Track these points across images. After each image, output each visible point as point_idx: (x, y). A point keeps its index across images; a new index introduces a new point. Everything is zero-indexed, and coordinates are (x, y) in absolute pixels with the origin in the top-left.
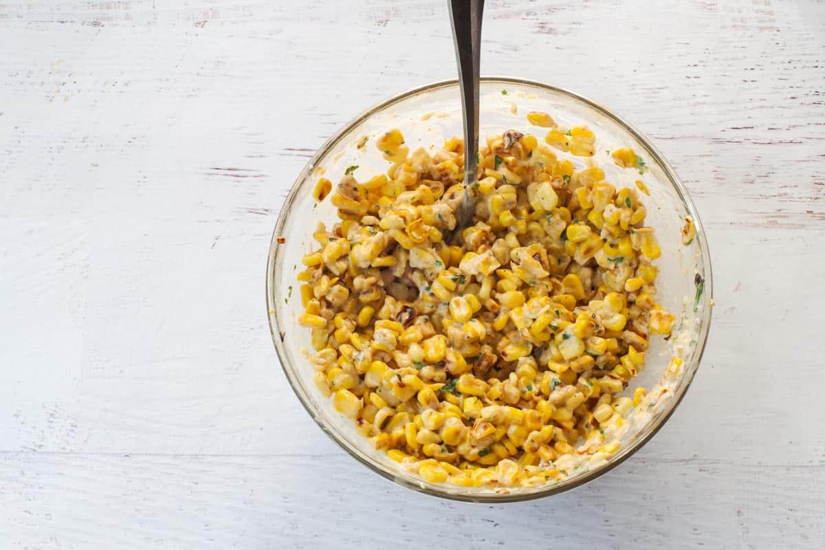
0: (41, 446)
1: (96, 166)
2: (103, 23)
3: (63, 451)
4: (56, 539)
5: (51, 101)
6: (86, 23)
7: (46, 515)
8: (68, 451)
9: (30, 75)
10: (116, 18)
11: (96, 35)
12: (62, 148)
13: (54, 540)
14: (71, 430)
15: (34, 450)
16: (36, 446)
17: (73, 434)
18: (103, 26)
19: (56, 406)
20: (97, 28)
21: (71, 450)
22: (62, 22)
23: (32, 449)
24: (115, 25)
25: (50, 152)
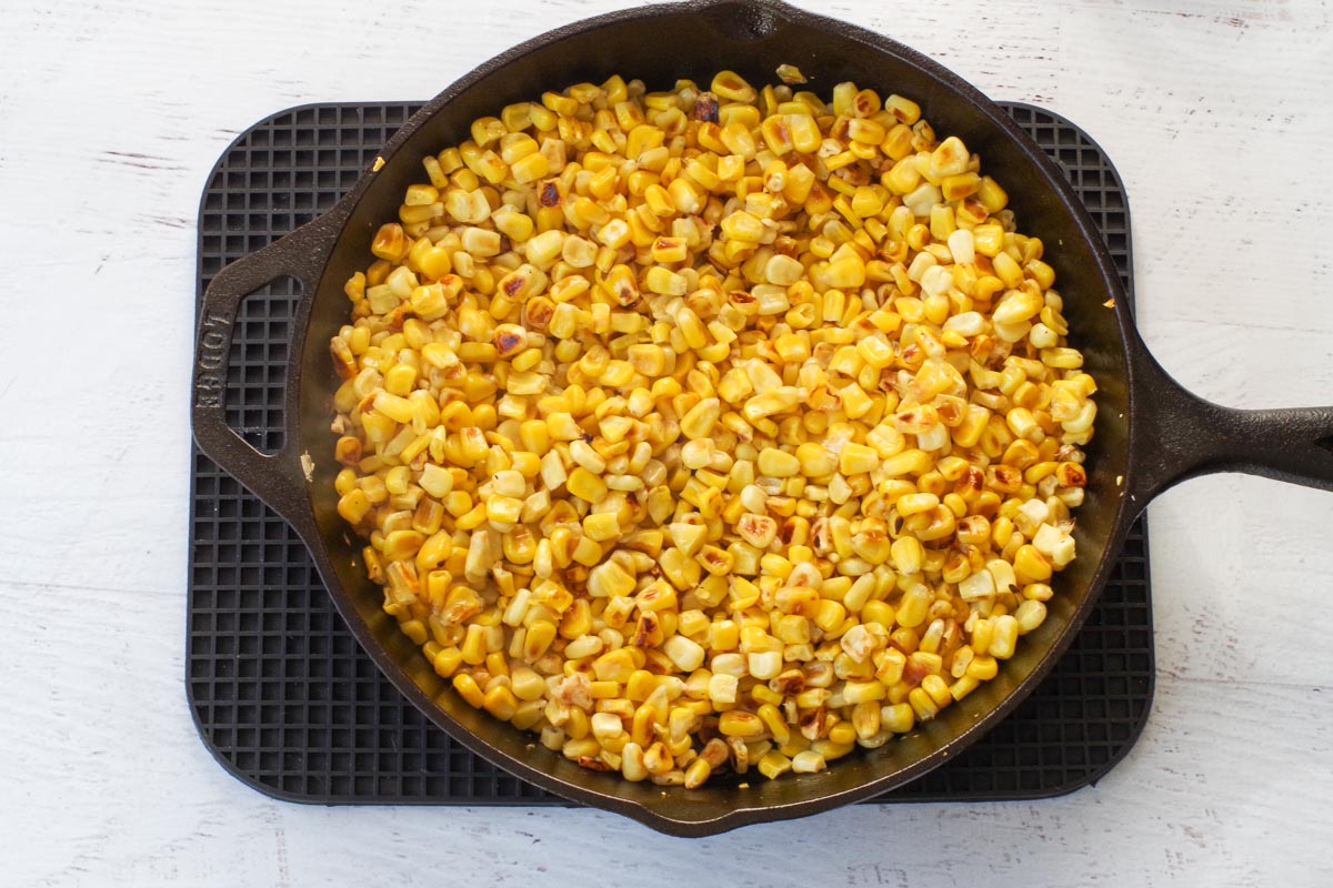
0: (1184, 669)
1: (1249, 243)
2: (1247, 21)
3: (1218, 678)
4: (1214, 812)
5: (1174, 137)
6: (1221, 20)
7: (1197, 775)
8: (1225, 678)
9: (1138, 94)
10: (1267, 16)
11: (1238, 40)
12: (1195, 211)
13: (1211, 813)
14: (1229, 647)
15: (1174, 675)
16: (1176, 668)
17: (1232, 653)
18: (1247, 26)
19: (1205, 609)
20: (1237, 30)
21: (1230, 677)
22: (1184, 15)
23: (1170, 673)
24: (1265, 27)
25: (1177, 216)
